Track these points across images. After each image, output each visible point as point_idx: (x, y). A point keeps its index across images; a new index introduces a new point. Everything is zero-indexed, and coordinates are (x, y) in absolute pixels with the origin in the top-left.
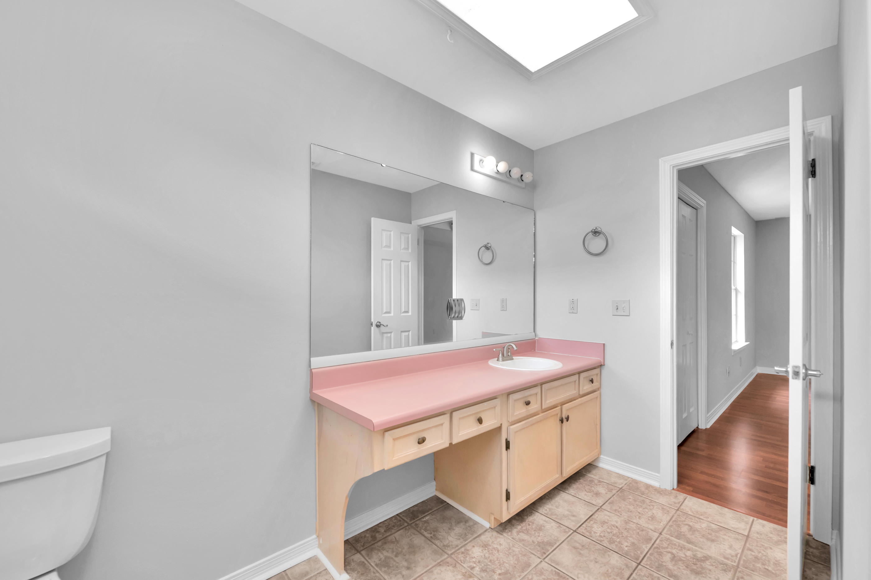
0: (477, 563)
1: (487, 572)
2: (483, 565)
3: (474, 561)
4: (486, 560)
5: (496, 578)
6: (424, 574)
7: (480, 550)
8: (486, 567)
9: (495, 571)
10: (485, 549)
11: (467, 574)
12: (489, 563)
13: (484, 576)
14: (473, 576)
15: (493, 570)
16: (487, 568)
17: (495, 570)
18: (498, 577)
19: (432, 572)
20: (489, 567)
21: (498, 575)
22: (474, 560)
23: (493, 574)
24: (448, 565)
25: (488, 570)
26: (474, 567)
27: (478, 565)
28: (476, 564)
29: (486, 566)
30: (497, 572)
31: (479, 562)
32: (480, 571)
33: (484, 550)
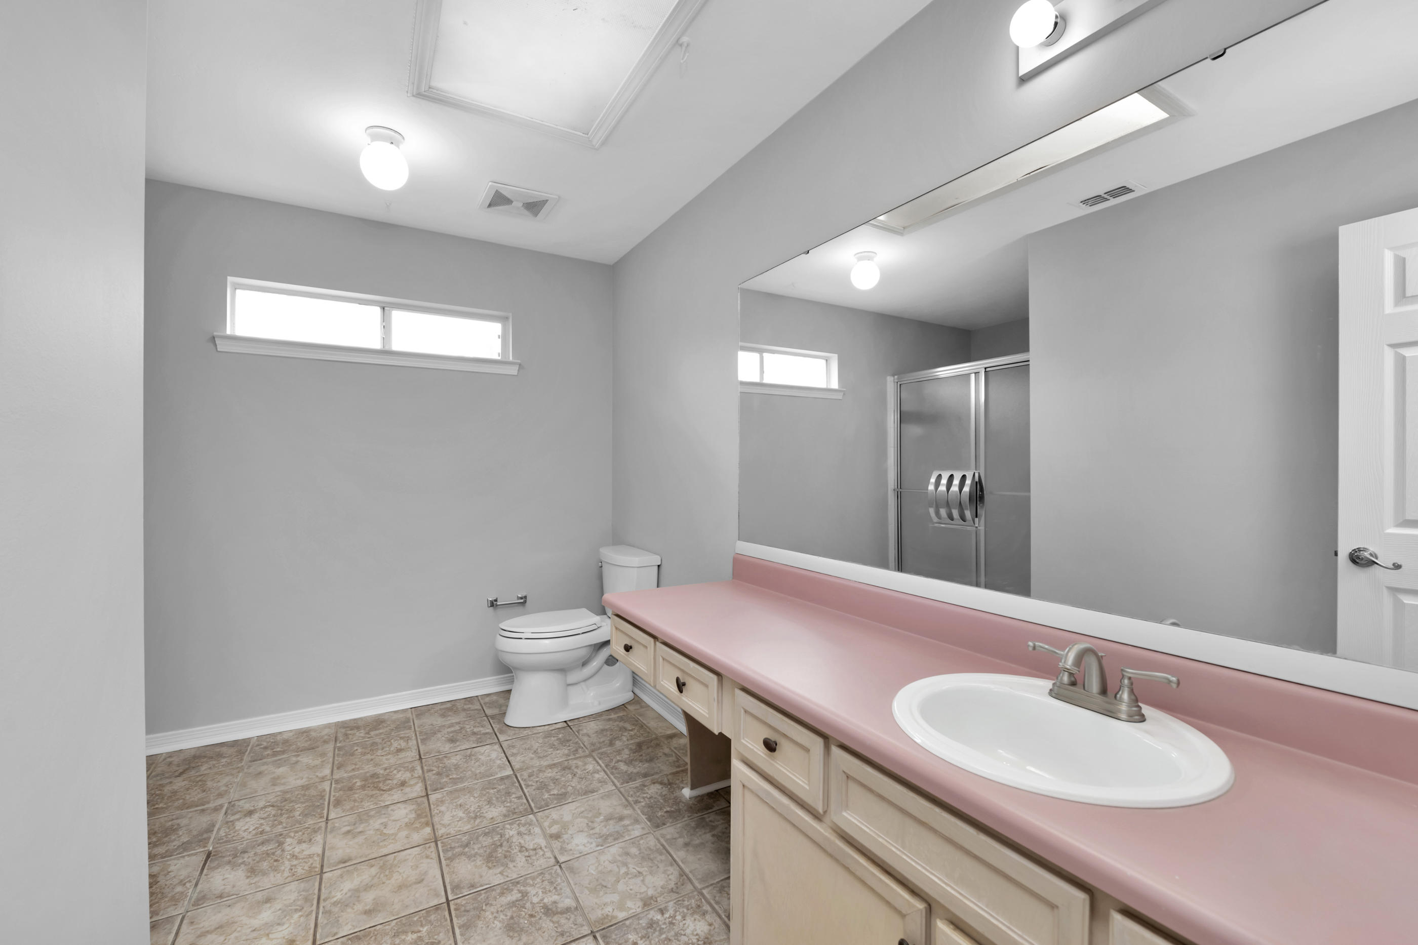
0: (670, 920)
1: (646, 927)
2: (664, 926)
3: (677, 918)
4: (672, 933)
5: (630, 936)
6: (670, 857)
7: (699, 932)
8: (658, 929)
9: (644, 939)
10: (698, 940)
11: (653, 902)
12: (664, 936)
13: (641, 922)
14: (646, 908)
15: (648, 937)
16: (655, 930)
17: (646, 940)
18: (632, 940)
19: (671, 865)
20: (657, 933)
21: (635, 941)
22: (679, 917)
23: (640, 935)
24: (679, 884)
25: (649, 930)
26: (663, 914)
27: (665, 920)
28: (669, 918)
29: (660, 930)
30: (642, 942)
31: (671, 923)
32: (652, 919)
33: (697, 937)
